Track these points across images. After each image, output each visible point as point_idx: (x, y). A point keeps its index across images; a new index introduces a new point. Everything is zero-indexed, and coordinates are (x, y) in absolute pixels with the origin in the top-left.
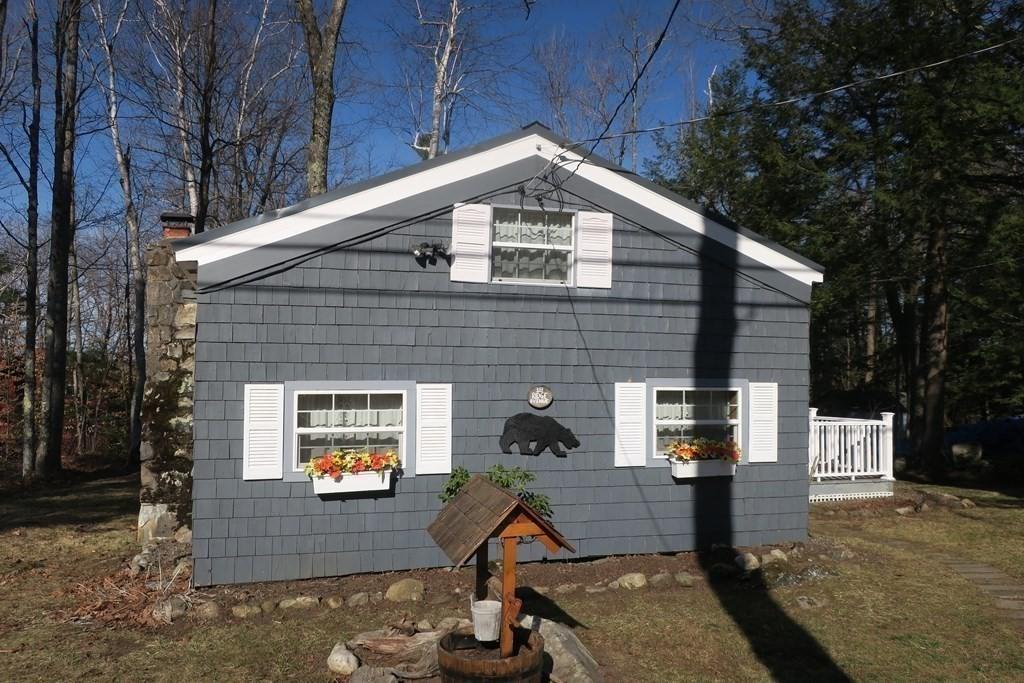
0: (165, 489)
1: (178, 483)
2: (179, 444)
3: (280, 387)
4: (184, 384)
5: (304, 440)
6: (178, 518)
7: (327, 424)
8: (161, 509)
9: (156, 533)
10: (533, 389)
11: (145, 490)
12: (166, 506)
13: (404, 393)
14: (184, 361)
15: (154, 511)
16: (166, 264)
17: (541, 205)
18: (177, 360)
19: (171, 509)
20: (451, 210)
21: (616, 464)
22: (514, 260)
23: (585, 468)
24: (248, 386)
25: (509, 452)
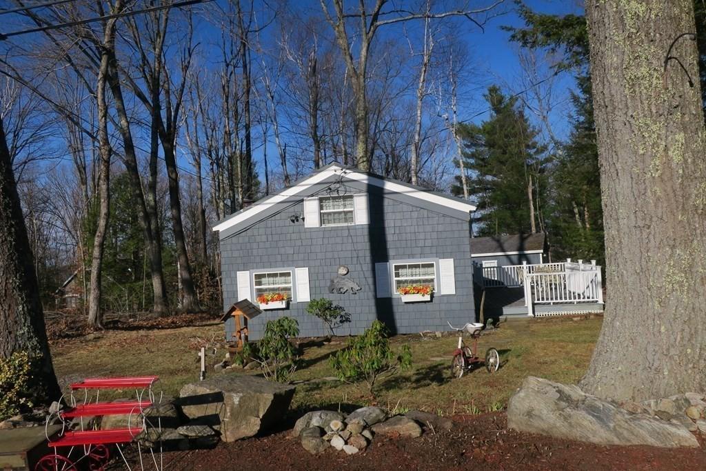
3: (248, 272)
5: (259, 290)
7: (267, 284)
10: (340, 268)
17: (338, 193)
20: (302, 200)
21: (378, 297)
22: (332, 217)
23: (364, 298)
24: (238, 272)
25: (332, 292)
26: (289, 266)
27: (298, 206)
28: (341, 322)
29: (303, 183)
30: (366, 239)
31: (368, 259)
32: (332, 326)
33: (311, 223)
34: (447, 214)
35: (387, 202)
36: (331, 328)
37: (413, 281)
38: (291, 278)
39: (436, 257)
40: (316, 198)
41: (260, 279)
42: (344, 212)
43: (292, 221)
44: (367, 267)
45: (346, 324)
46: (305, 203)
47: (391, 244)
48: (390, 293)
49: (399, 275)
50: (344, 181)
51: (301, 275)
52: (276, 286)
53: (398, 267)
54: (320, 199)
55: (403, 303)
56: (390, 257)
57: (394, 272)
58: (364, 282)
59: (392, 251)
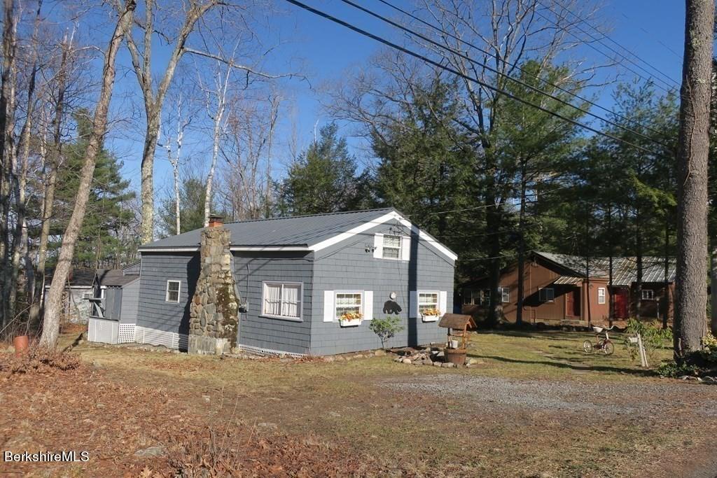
0: (227, 332)
1: (231, 330)
2: (231, 314)
3: (333, 291)
4: (229, 289)
5: (338, 309)
6: (231, 344)
7: (344, 304)
8: (225, 340)
9: (224, 350)
10: (391, 293)
11: (219, 333)
12: (227, 339)
13: (362, 294)
14: (226, 279)
15: (223, 341)
16: (218, 238)
17: (395, 234)
18: (224, 279)
19: (229, 341)
20: (374, 235)
21: (410, 317)
22: (387, 251)
23: (402, 317)
24: (326, 292)
25: (385, 312)
26: (361, 289)
27: (370, 239)
28: (388, 337)
29: (374, 221)
30: (407, 271)
31: (407, 287)
32: (383, 341)
33: (378, 254)
34: (445, 259)
35: (419, 246)
36: (382, 343)
37: (426, 306)
38: (361, 299)
39: (439, 289)
40: (383, 235)
41: (339, 299)
42: (395, 249)
43: (366, 250)
44: (406, 294)
45: (391, 338)
46: (375, 237)
47: (419, 278)
48: (416, 314)
49: (421, 301)
50: (399, 225)
51: (368, 297)
52: (350, 306)
53: (421, 295)
54: (385, 236)
55: (421, 322)
56: (418, 288)
57: (419, 298)
58: (403, 305)
59: (419, 284)
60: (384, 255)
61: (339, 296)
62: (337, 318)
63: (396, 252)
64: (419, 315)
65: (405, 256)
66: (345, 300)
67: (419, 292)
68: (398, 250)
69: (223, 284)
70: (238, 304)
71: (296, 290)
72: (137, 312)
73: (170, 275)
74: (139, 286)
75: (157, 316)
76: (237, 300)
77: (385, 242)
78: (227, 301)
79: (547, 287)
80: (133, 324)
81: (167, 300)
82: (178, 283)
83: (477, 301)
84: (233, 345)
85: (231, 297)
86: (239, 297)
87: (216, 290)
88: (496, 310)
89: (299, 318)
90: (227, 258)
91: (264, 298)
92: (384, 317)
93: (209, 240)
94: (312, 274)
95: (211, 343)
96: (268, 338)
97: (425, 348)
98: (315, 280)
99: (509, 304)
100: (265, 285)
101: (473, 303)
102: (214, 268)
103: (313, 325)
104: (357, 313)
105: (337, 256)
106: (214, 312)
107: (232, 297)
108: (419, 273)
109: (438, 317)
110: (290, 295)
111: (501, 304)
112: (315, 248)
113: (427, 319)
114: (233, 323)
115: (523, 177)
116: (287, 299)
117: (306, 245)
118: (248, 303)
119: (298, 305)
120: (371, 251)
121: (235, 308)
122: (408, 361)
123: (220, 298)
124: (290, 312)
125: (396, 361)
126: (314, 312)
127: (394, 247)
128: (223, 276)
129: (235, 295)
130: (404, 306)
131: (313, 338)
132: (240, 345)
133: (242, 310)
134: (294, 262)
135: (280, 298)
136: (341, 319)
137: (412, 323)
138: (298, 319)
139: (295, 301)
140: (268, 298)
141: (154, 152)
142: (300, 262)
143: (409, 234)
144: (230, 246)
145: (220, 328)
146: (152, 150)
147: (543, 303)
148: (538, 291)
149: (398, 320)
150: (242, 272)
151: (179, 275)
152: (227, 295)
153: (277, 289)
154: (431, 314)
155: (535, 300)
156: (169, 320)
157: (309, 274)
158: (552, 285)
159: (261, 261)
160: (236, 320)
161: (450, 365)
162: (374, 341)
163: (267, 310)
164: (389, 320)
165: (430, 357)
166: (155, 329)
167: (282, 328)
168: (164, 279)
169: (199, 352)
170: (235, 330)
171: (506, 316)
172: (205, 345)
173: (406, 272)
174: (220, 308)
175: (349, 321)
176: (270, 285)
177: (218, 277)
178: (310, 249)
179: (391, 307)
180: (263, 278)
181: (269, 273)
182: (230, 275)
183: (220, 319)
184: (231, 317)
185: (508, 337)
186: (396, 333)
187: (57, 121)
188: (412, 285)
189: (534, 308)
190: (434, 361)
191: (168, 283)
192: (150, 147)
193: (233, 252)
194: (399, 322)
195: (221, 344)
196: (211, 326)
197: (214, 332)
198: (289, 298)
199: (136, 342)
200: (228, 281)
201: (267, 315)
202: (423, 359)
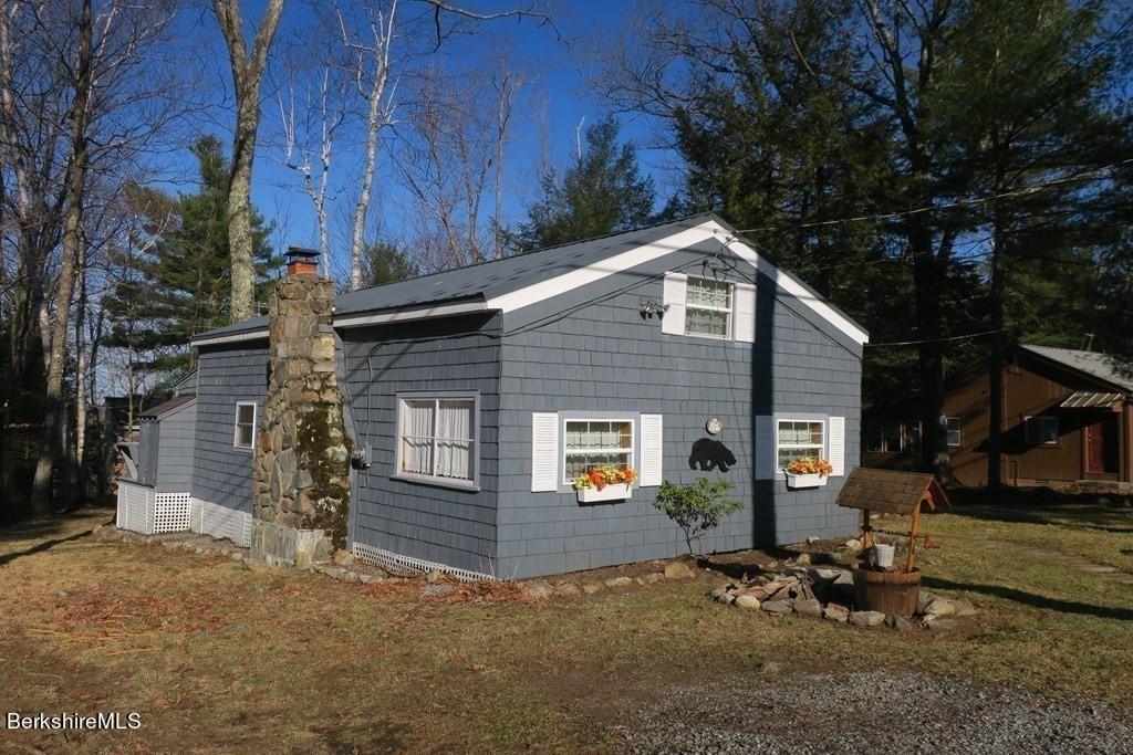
0: (322, 515)
1: (333, 509)
2: (333, 472)
3: (556, 415)
4: (330, 416)
5: (569, 459)
6: (334, 543)
8: (319, 534)
9: (316, 557)
10: (710, 419)
11: (305, 517)
12: (323, 531)
13: (633, 421)
14: (324, 393)
15: (313, 536)
16: (304, 299)
17: (715, 275)
18: (318, 392)
19: (328, 534)
20: (661, 277)
21: (758, 477)
22: (697, 319)
23: (738, 481)
24: (535, 415)
25: (694, 468)
26: (628, 409)
27: (653, 286)
28: (704, 526)
29: (661, 242)
30: (749, 367)
31: (747, 408)
32: (691, 536)
33: (674, 323)
34: (841, 341)
35: (778, 308)
36: (688, 541)
37: (797, 453)
38: (633, 435)
39: (826, 412)
40: (685, 276)
41: (576, 435)
42: (717, 314)
43: (643, 314)
44: (746, 422)
45: (710, 530)
46: (666, 283)
47: (778, 384)
48: (771, 469)
49: (783, 441)
50: (725, 255)
51: (650, 430)
52: (604, 451)
53: (784, 426)
54: (691, 281)
55: (785, 490)
56: (775, 407)
57: (778, 433)
58: (740, 450)
59: (777, 397)
60: (689, 327)
61: (572, 427)
62: (567, 483)
63: (720, 321)
64: (779, 472)
65: (744, 330)
66: (589, 436)
67: (779, 418)
68: (723, 316)
69: (314, 403)
70: (349, 449)
71: (465, 413)
72: (192, 469)
73: (241, 390)
74: (194, 417)
75: (222, 477)
76: (347, 442)
77: (691, 296)
78: (324, 441)
79: (1041, 414)
80: (184, 495)
81: (236, 444)
82: (252, 407)
83: (894, 445)
84: (339, 542)
85: (332, 434)
86: (352, 434)
87: (298, 417)
88: (937, 461)
89: (471, 483)
90: (328, 346)
91: (401, 433)
92: (691, 477)
93: (283, 304)
94: (499, 369)
95: (287, 539)
96: (407, 531)
97: (795, 555)
98: (505, 385)
99: (960, 449)
100: (402, 403)
101: (884, 448)
102: (294, 368)
103: (504, 500)
104: (623, 468)
105: (565, 325)
106: (294, 469)
107: (335, 433)
108: (779, 372)
109: (825, 478)
110: (452, 425)
111: (945, 449)
112: (507, 303)
113: (800, 481)
114: (339, 493)
115: (998, 181)
116: (447, 435)
117: (480, 297)
118: (369, 447)
119: (471, 448)
120: (655, 316)
121: (343, 458)
122: (750, 600)
123: (304, 437)
124: (453, 468)
125: (717, 599)
126: (505, 467)
127: (715, 309)
128: (317, 386)
129: (342, 429)
130: (741, 452)
131: (503, 533)
132: (355, 545)
133: (357, 464)
134: (460, 343)
135: (433, 435)
136: (579, 486)
137: (764, 493)
138: (469, 484)
139: (464, 440)
140: (409, 433)
141: (251, 163)
142: (472, 341)
143: (753, 278)
144: (334, 316)
145: (306, 505)
146: (247, 159)
147: (1035, 446)
148: (1023, 423)
149: (725, 486)
150: (359, 376)
151: (255, 390)
152: (323, 429)
153: (427, 412)
154: (810, 472)
155: (1018, 441)
156: (239, 486)
157: (490, 370)
158: (1055, 409)
159: (395, 347)
160: (343, 485)
161: (875, 617)
162: (668, 537)
163: (407, 463)
164: (703, 485)
165: (812, 587)
166: (220, 503)
167: (437, 507)
168: (232, 399)
169: (269, 558)
170: (343, 509)
171: (955, 473)
172: (278, 545)
173: (746, 369)
174: (306, 458)
175: (599, 490)
176: (415, 404)
177: (305, 389)
178: (491, 304)
179: (710, 453)
180: (398, 387)
181: (412, 374)
182: (334, 384)
183: (304, 485)
184: (333, 480)
185: (990, 523)
186: (722, 518)
187: (78, 112)
188: (762, 401)
189: (1014, 457)
190: (825, 604)
191: (238, 409)
192: (244, 153)
193: (341, 332)
194: (731, 491)
195: (308, 542)
196: (288, 500)
197: (294, 515)
198: (452, 434)
199: (190, 531)
200: (329, 397)
201: (407, 476)
202: (793, 595)
